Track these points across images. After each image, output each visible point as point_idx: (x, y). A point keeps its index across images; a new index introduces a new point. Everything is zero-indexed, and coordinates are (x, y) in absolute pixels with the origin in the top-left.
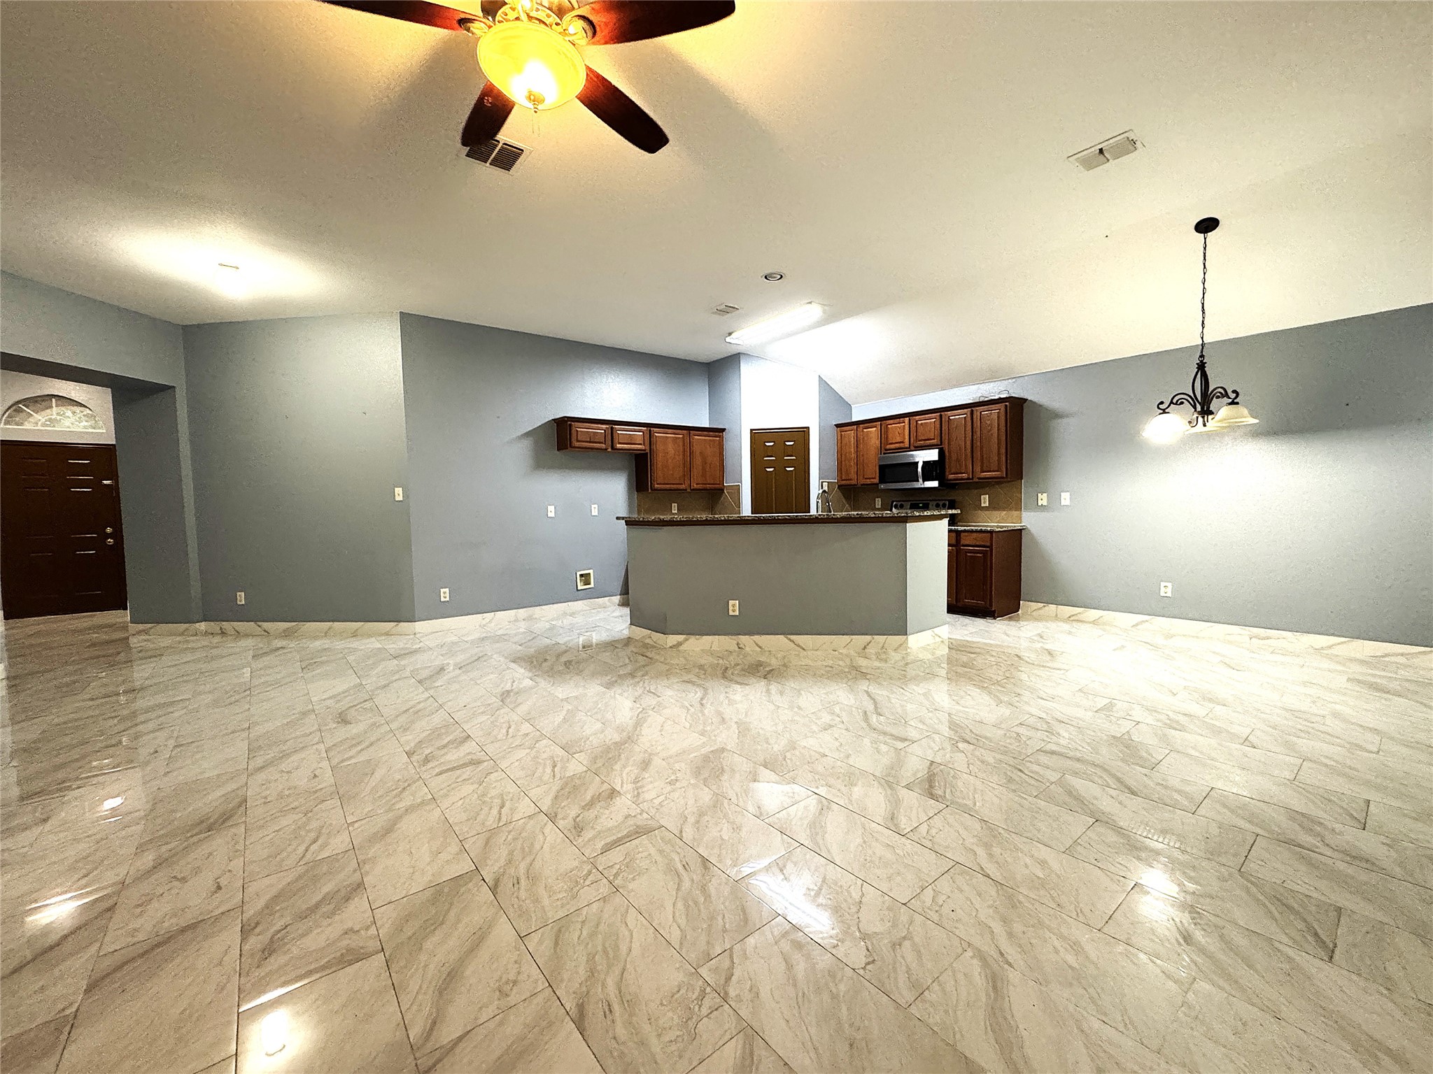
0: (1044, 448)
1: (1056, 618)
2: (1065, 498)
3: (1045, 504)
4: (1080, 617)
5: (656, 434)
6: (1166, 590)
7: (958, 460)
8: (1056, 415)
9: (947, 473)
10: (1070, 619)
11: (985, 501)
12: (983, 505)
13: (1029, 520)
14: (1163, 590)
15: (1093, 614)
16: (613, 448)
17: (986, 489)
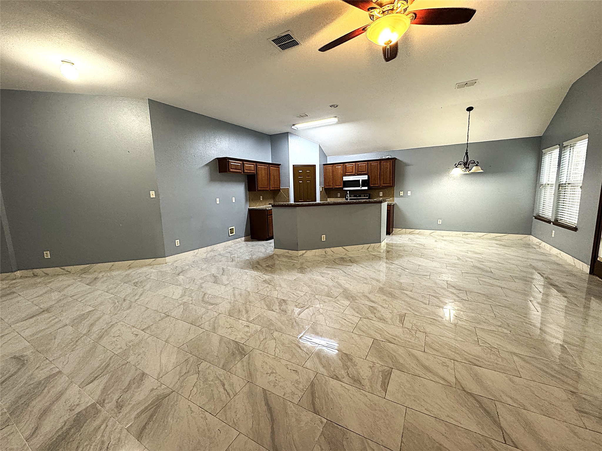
0: (403, 176)
1: (406, 233)
2: (409, 193)
3: (402, 195)
4: (413, 232)
5: (259, 166)
6: (440, 222)
7: (374, 180)
8: (407, 165)
9: (370, 184)
10: (410, 233)
11: (381, 194)
13: (396, 201)
14: (439, 222)
15: (418, 231)
16: (244, 172)
17: (382, 190)
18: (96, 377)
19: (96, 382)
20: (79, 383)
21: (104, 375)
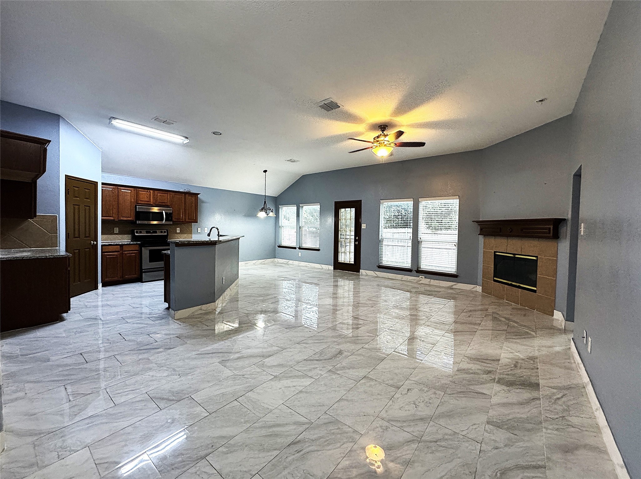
2: (206, 230)
3: (200, 231)
7: (178, 214)
9: (173, 219)
11: (178, 230)
12: (177, 232)
13: (195, 237)
17: (179, 226)
18: (477, 393)
19: (481, 391)
20: (489, 400)
21: (472, 389)
